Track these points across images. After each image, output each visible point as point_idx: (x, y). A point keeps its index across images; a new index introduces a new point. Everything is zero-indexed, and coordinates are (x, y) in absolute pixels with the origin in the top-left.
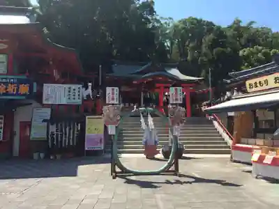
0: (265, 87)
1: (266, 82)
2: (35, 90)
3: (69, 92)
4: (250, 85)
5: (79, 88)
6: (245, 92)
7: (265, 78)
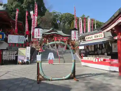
0: (91, 39)
1: (92, 37)
2: (4, 37)
3: (19, 38)
4: (87, 38)
5: (23, 37)
6: (85, 41)
7: (91, 36)
